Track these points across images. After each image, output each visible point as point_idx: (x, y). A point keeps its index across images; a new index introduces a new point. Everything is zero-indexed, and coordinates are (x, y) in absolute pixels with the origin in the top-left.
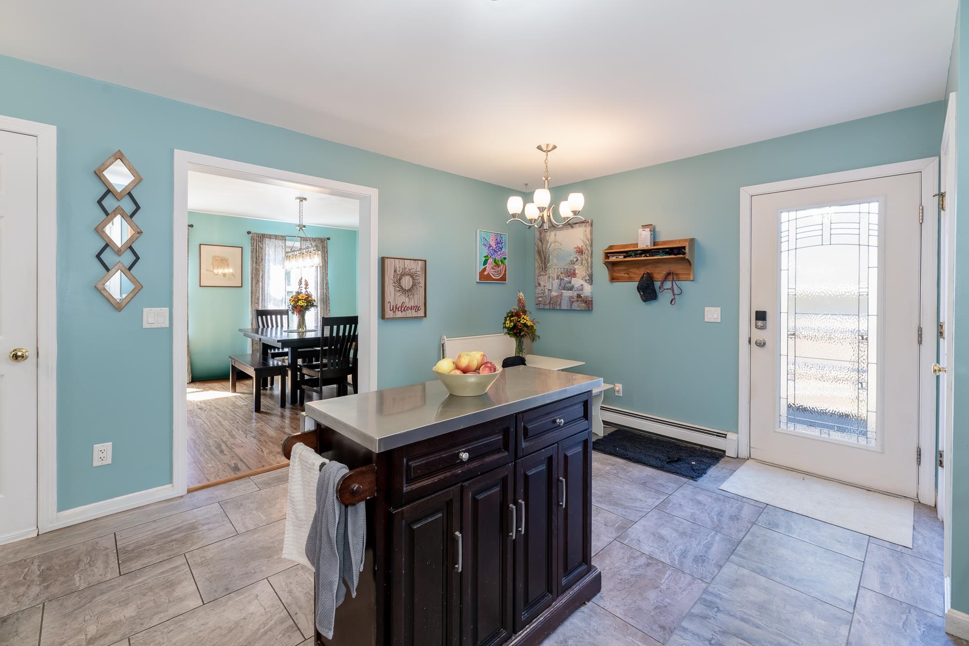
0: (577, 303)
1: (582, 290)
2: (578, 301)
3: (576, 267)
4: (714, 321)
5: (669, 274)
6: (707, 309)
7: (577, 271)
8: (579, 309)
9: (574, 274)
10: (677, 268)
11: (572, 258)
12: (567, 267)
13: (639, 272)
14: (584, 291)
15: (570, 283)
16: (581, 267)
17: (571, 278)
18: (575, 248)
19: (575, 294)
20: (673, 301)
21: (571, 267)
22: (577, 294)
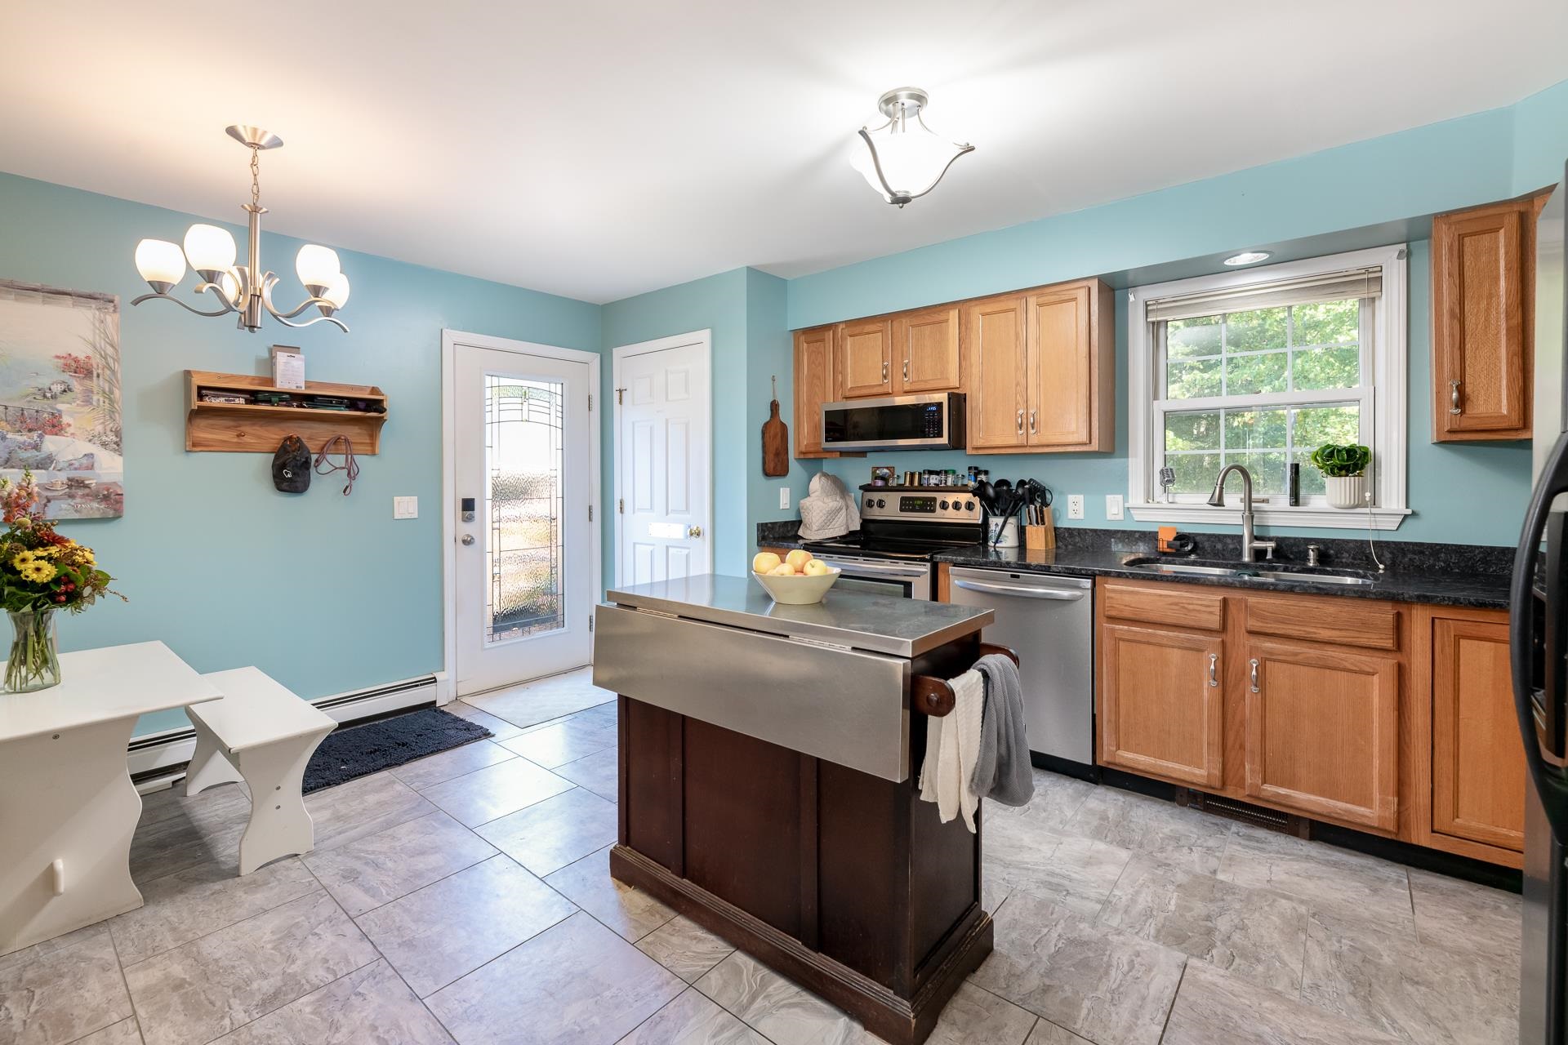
0: (70, 501)
1: (91, 467)
2: (72, 496)
3: (60, 406)
4: (408, 517)
5: (337, 441)
6: (396, 499)
7: (65, 419)
8: (77, 516)
9: (54, 426)
10: (352, 432)
11: (44, 382)
12: (22, 404)
13: (274, 435)
14: (97, 470)
15: (36, 447)
16: (87, 409)
17: (41, 437)
18: (58, 357)
19: (62, 477)
20: (348, 490)
21: (41, 404)
22: (69, 479)
